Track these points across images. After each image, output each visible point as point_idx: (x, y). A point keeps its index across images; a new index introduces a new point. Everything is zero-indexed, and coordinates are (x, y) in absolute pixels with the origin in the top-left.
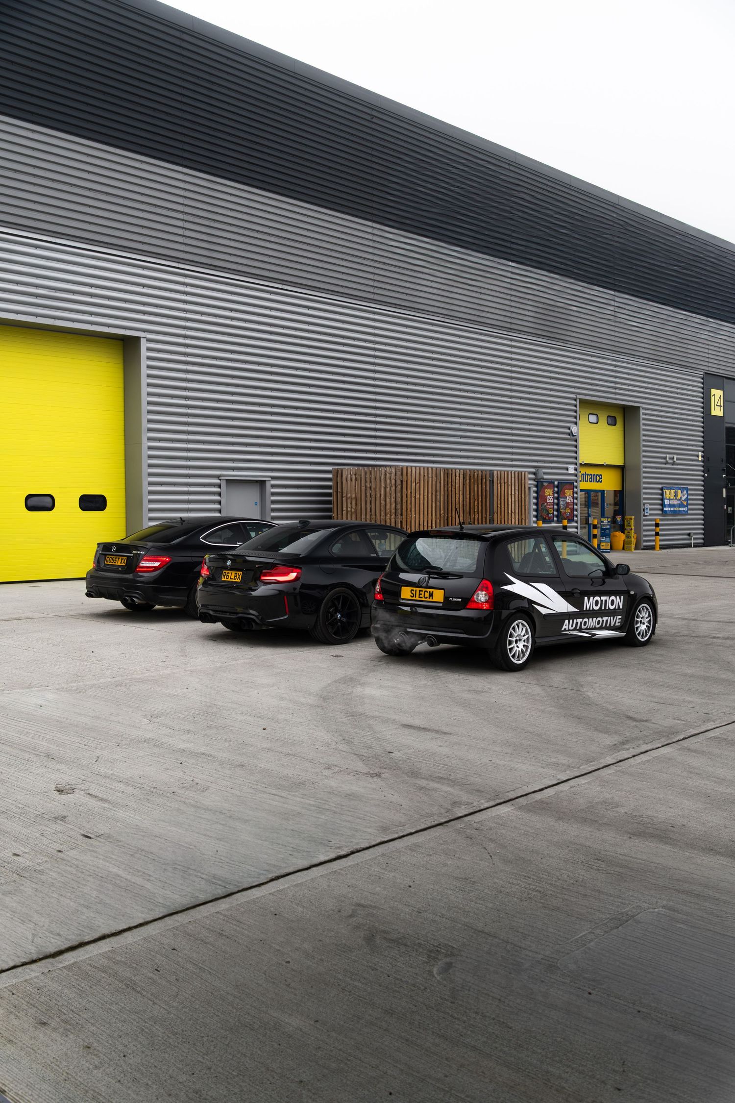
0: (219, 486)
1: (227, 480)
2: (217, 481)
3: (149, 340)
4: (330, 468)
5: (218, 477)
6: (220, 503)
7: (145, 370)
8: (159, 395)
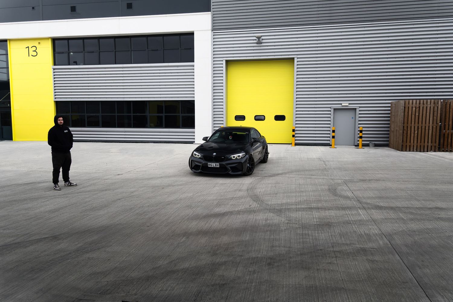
0: (330, 111)
1: (334, 109)
2: (329, 109)
3: (298, 58)
4: (390, 102)
5: (330, 107)
6: (330, 117)
7: (296, 70)
8: (303, 78)
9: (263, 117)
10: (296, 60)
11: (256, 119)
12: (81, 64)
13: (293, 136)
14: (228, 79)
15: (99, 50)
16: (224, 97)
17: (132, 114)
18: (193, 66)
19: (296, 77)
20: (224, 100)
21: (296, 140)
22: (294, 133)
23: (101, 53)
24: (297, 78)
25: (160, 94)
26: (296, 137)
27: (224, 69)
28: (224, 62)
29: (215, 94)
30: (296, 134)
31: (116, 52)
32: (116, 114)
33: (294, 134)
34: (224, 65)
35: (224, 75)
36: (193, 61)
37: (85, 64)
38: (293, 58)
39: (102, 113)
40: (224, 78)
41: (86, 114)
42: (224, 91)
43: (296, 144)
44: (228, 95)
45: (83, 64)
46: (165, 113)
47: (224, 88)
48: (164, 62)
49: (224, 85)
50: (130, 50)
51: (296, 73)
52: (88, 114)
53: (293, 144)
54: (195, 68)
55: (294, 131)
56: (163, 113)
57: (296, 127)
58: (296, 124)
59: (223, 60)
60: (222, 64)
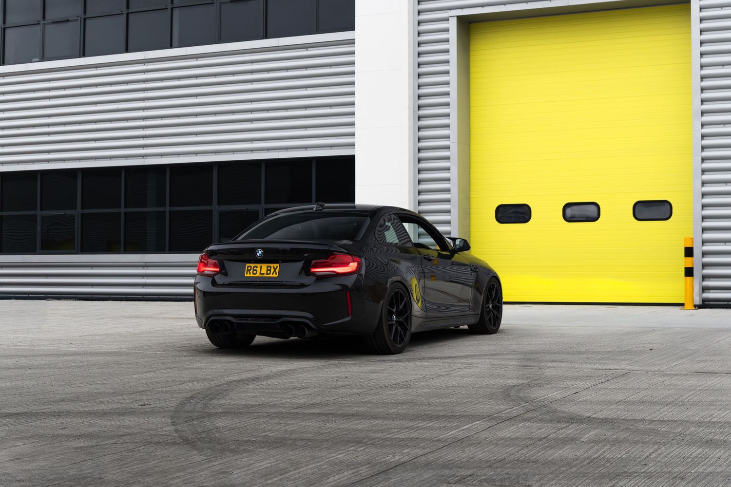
7: (696, 37)
9: (594, 208)
11: (568, 219)
12: (33, 60)
13: (689, 272)
14: (472, 81)
15: (85, 13)
17: (168, 209)
18: (352, 42)
19: (697, 61)
21: (702, 289)
22: (689, 262)
23: (88, 22)
24: (702, 66)
25: (252, 140)
26: (704, 277)
27: (453, 46)
28: (453, 25)
29: (423, 133)
30: (704, 266)
31: (131, 17)
32: (123, 210)
33: (689, 266)
34: (453, 34)
35: (453, 67)
36: (352, 27)
37: (43, 59)
39: (82, 208)
40: (453, 77)
41: (39, 213)
43: (706, 304)
44: (472, 137)
45: (38, 60)
46: (266, 203)
48: (266, 36)
50: (170, 6)
51: (697, 49)
52: (46, 213)
53: (689, 301)
54: (357, 48)
55: (689, 252)
56: (260, 203)
57: (704, 242)
58: (704, 230)
59: (450, 19)
60: (447, 30)
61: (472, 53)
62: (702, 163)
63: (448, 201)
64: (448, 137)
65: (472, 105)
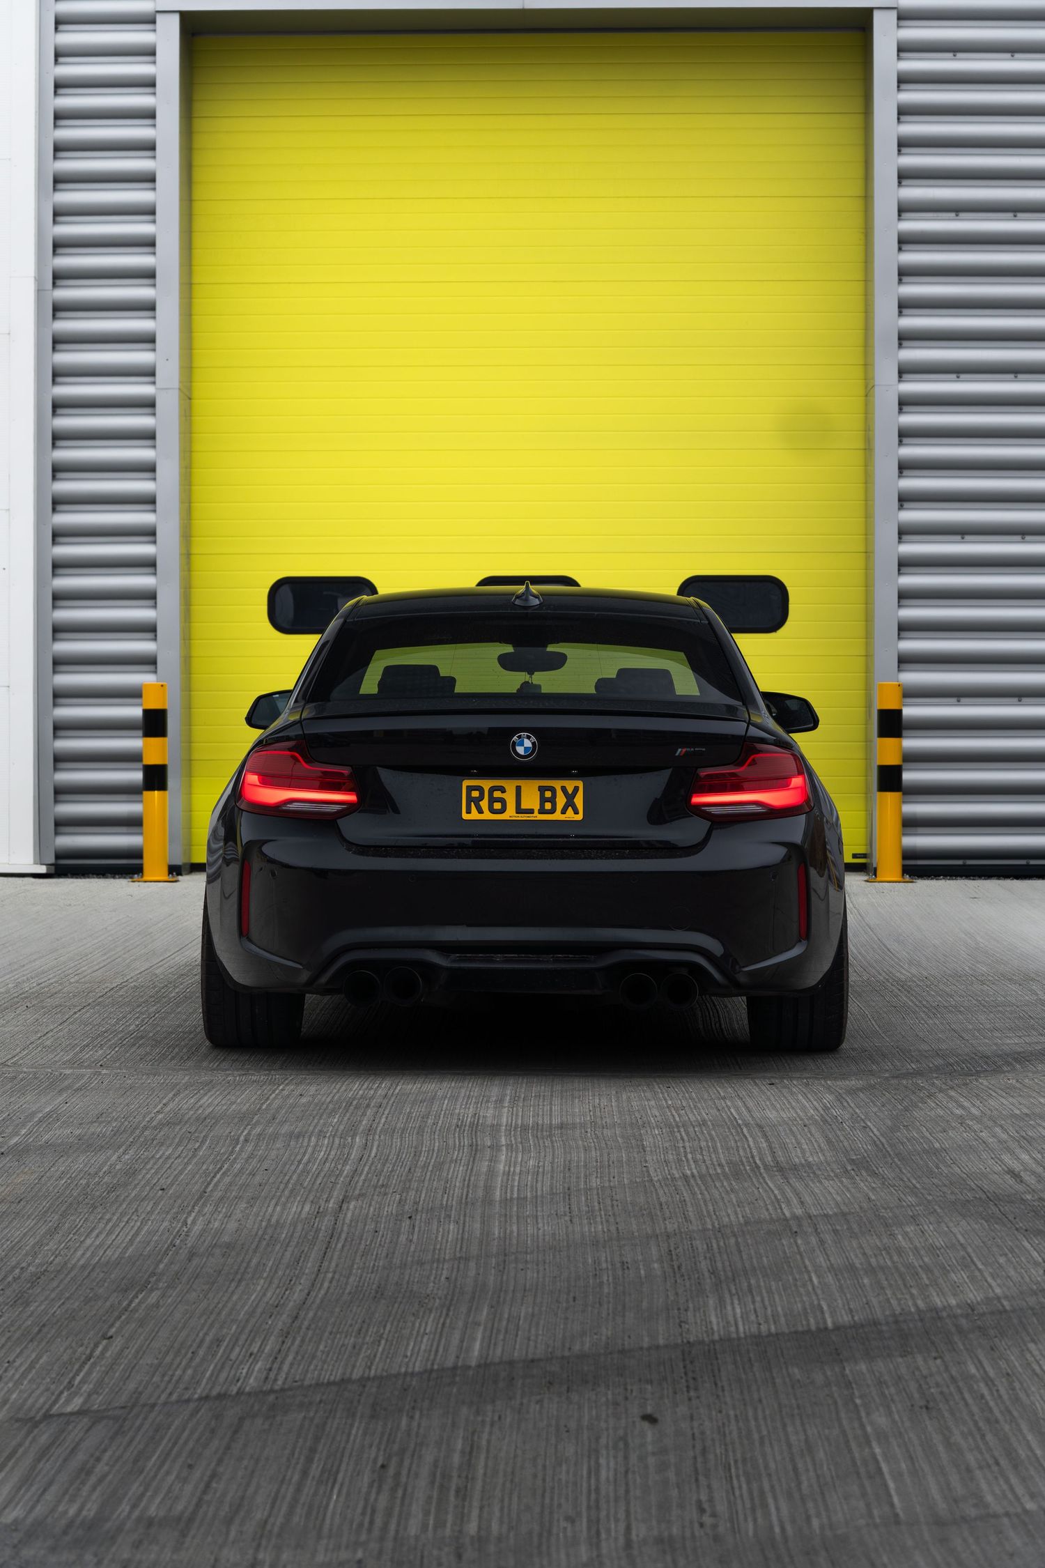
3: (904, 17)
8: (957, 209)
10: (885, 35)
13: (889, 779)
16: (165, 389)
19: (889, 192)
20: (165, 421)
21: (910, 824)
24: (904, 209)
27: (167, 100)
28: (168, 38)
29: (68, 357)
30: (906, 757)
33: (888, 760)
34: (167, 65)
35: (167, 164)
38: (860, 22)
40: (166, 194)
42: (165, 324)
47: (166, 294)
49: (166, 259)
51: (889, 161)
53: (889, 863)
55: (891, 724)
57: (909, 691)
58: (906, 661)
59: (159, 18)
60: (149, 52)
61: (199, 124)
62: (899, 477)
63: (149, 564)
64: (148, 373)
65: (196, 279)
